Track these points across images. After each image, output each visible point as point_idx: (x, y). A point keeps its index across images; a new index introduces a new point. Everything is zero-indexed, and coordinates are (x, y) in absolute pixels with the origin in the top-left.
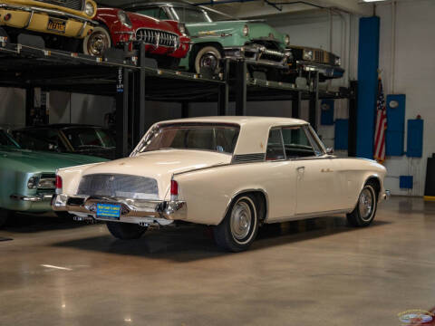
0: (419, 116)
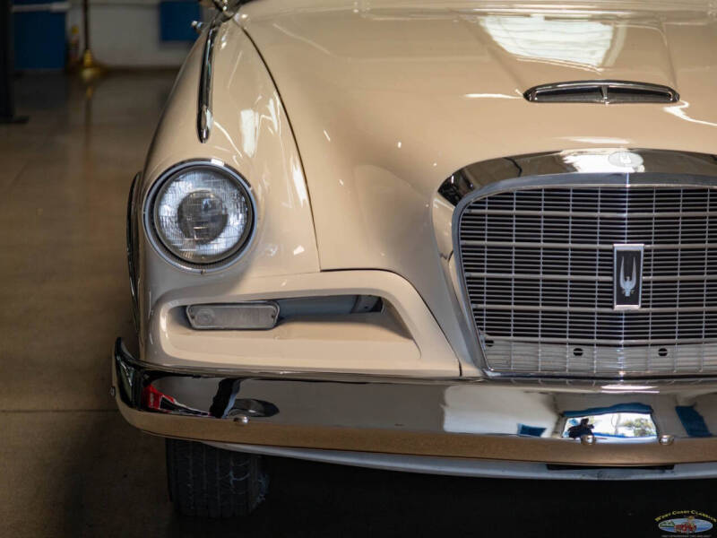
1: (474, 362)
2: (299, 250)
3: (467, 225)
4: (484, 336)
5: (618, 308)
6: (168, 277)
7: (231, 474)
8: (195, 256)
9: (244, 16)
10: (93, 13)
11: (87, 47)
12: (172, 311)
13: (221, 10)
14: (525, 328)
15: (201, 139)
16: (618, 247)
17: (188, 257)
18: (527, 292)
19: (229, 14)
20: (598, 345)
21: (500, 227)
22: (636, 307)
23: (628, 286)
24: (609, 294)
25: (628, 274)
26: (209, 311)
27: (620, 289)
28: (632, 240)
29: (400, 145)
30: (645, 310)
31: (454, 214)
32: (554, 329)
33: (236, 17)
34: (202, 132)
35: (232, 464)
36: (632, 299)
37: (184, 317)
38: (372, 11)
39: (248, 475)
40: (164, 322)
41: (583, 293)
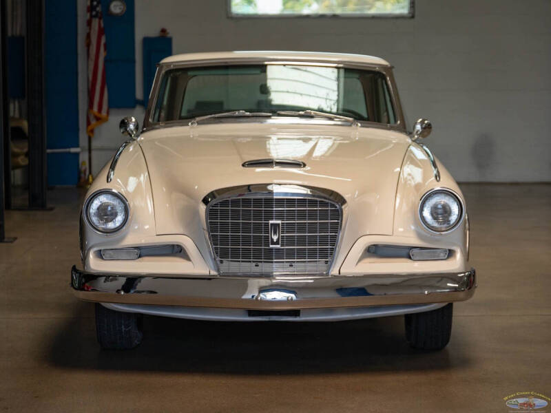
0: (163, 31)
1: (215, 270)
2: (147, 227)
3: (211, 214)
4: (218, 259)
5: (271, 246)
6: (94, 238)
7: (123, 327)
8: (104, 229)
9: (142, 138)
10: (94, 153)
11: (90, 173)
12: (95, 252)
13: (131, 136)
14: (235, 255)
15: (108, 182)
16: (271, 222)
17: (101, 229)
18: (235, 241)
19: (135, 138)
20: (265, 262)
21: (224, 214)
22: (278, 246)
23: (275, 238)
24: (267, 240)
25: (275, 233)
26: (111, 252)
27: (272, 239)
28: (277, 219)
29: (196, 187)
30: (283, 247)
31: (206, 209)
32: (246, 256)
33: (139, 139)
34: (108, 179)
35: (123, 322)
36: (277, 243)
37: (100, 255)
38: (199, 136)
39: (130, 328)
40: (91, 256)
41: (258, 241)
